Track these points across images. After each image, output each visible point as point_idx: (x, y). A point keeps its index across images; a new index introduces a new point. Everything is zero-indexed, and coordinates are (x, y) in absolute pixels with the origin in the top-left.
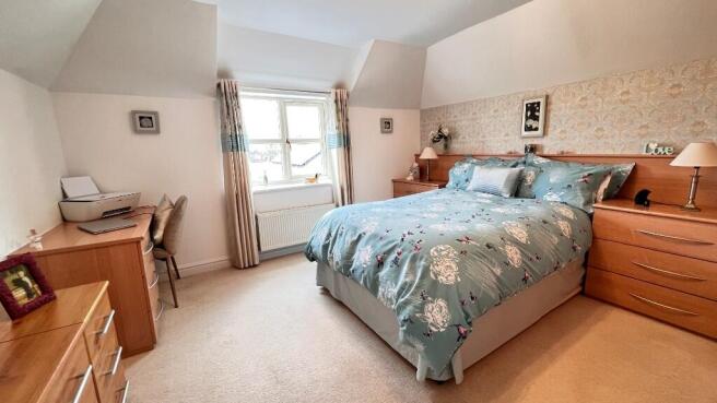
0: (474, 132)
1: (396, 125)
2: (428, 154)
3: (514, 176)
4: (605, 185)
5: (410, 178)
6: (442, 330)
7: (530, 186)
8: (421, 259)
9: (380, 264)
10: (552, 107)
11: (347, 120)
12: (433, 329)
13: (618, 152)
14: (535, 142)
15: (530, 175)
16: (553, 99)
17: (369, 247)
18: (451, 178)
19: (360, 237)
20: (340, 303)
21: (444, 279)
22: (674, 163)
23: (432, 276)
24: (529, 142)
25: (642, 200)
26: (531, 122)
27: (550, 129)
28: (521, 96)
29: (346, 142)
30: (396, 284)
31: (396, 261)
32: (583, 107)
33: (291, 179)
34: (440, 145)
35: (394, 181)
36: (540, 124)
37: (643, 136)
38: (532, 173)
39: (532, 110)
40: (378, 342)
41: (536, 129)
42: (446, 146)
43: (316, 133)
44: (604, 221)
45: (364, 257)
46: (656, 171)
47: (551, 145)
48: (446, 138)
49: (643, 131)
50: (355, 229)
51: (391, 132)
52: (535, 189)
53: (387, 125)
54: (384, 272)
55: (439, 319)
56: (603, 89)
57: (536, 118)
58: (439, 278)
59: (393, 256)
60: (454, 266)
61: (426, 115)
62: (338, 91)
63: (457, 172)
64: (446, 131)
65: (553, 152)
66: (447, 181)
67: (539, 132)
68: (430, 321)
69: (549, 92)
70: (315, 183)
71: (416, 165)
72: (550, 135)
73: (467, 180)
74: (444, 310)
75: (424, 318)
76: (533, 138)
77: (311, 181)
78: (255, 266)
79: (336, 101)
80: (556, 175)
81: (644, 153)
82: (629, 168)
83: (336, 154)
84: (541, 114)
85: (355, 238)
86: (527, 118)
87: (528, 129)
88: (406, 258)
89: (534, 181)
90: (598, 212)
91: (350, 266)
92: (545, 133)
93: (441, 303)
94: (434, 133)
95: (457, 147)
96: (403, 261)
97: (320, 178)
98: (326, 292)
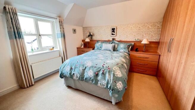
0: (99, 34)
1: (77, 31)
2: (88, 40)
3: (113, 46)
4: (130, 47)
5: (82, 47)
6: (122, 89)
7: (117, 48)
8: (111, 72)
9: (97, 75)
10: (117, 30)
11: (64, 29)
12: (120, 90)
13: (130, 40)
14: (114, 37)
15: (116, 46)
16: (118, 28)
17: (91, 70)
18: (96, 47)
19: (86, 67)
20: (77, 90)
21: (119, 76)
22: (142, 43)
23: (116, 76)
24: (113, 38)
25: (137, 50)
26: (113, 33)
27: (117, 35)
28: (111, 26)
29: (64, 36)
30: (105, 80)
31: (103, 73)
32: (124, 30)
33: (43, 49)
34: (90, 37)
35: (77, 48)
36: (115, 33)
37: (134, 37)
38: (117, 45)
39: (113, 30)
40: (96, 98)
41: (114, 35)
42: (91, 38)
43: (50, 32)
44: (132, 55)
45: (90, 74)
46: (138, 44)
47: (118, 38)
48: (91, 36)
49: (135, 36)
50: (83, 65)
51: (76, 33)
52: (118, 49)
53: (75, 31)
54: (100, 77)
55: (121, 86)
56: (127, 27)
57: (114, 32)
58: (118, 76)
59: (101, 72)
60: (120, 72)
61: (84, 29)
62: (60, 18)
63: (97, 45)
64: (92, 34)
65: (119, 40)
66: (95, 47)
67: (115, 35)
68: (119, 88)
69: (117, 26)
70: (53, 50)
71: (83, 43)
72: (117, 36)
73: (101, 47)
74: (121, 84)
75: (117, 88)
76: (113, 37)
77: (51, 49)
78: (32, 85)
79: (59, 22)
80: (122, 46)
81: (135, 41)
82: (133, 44)
83: (60, 40)
84: (115, 31)
85: (84, 68)
86: (112, 32)
87: (112, 34)
88: (107, 72)
89: (117, 47)
90: (131, 53)
91: (84, 77)
92: (116, 36)
93: (120, 82)
94: (88, 34)
95: (94, 38)
96: (106, 73)
97: (54, 48)
98: (69, 87)
